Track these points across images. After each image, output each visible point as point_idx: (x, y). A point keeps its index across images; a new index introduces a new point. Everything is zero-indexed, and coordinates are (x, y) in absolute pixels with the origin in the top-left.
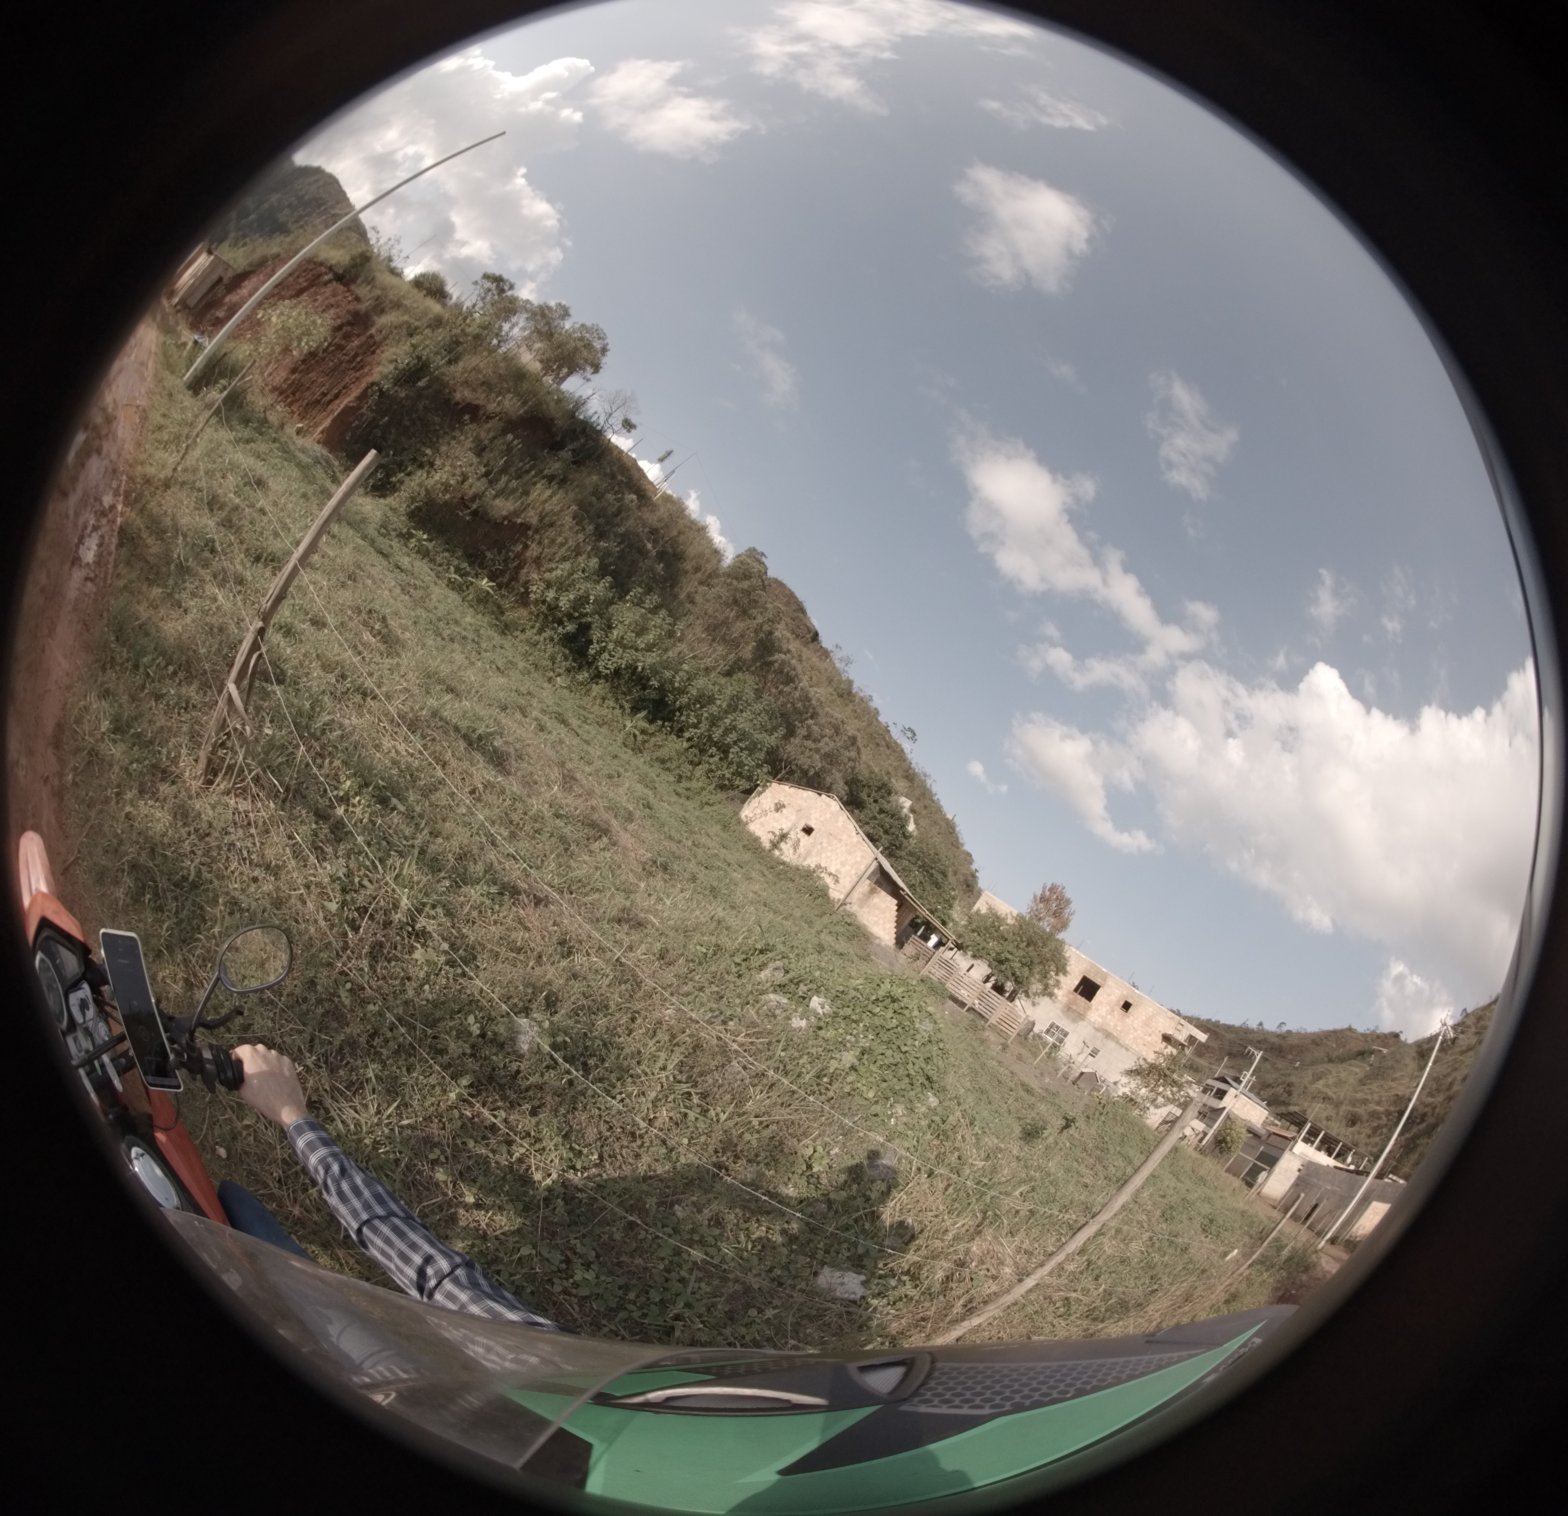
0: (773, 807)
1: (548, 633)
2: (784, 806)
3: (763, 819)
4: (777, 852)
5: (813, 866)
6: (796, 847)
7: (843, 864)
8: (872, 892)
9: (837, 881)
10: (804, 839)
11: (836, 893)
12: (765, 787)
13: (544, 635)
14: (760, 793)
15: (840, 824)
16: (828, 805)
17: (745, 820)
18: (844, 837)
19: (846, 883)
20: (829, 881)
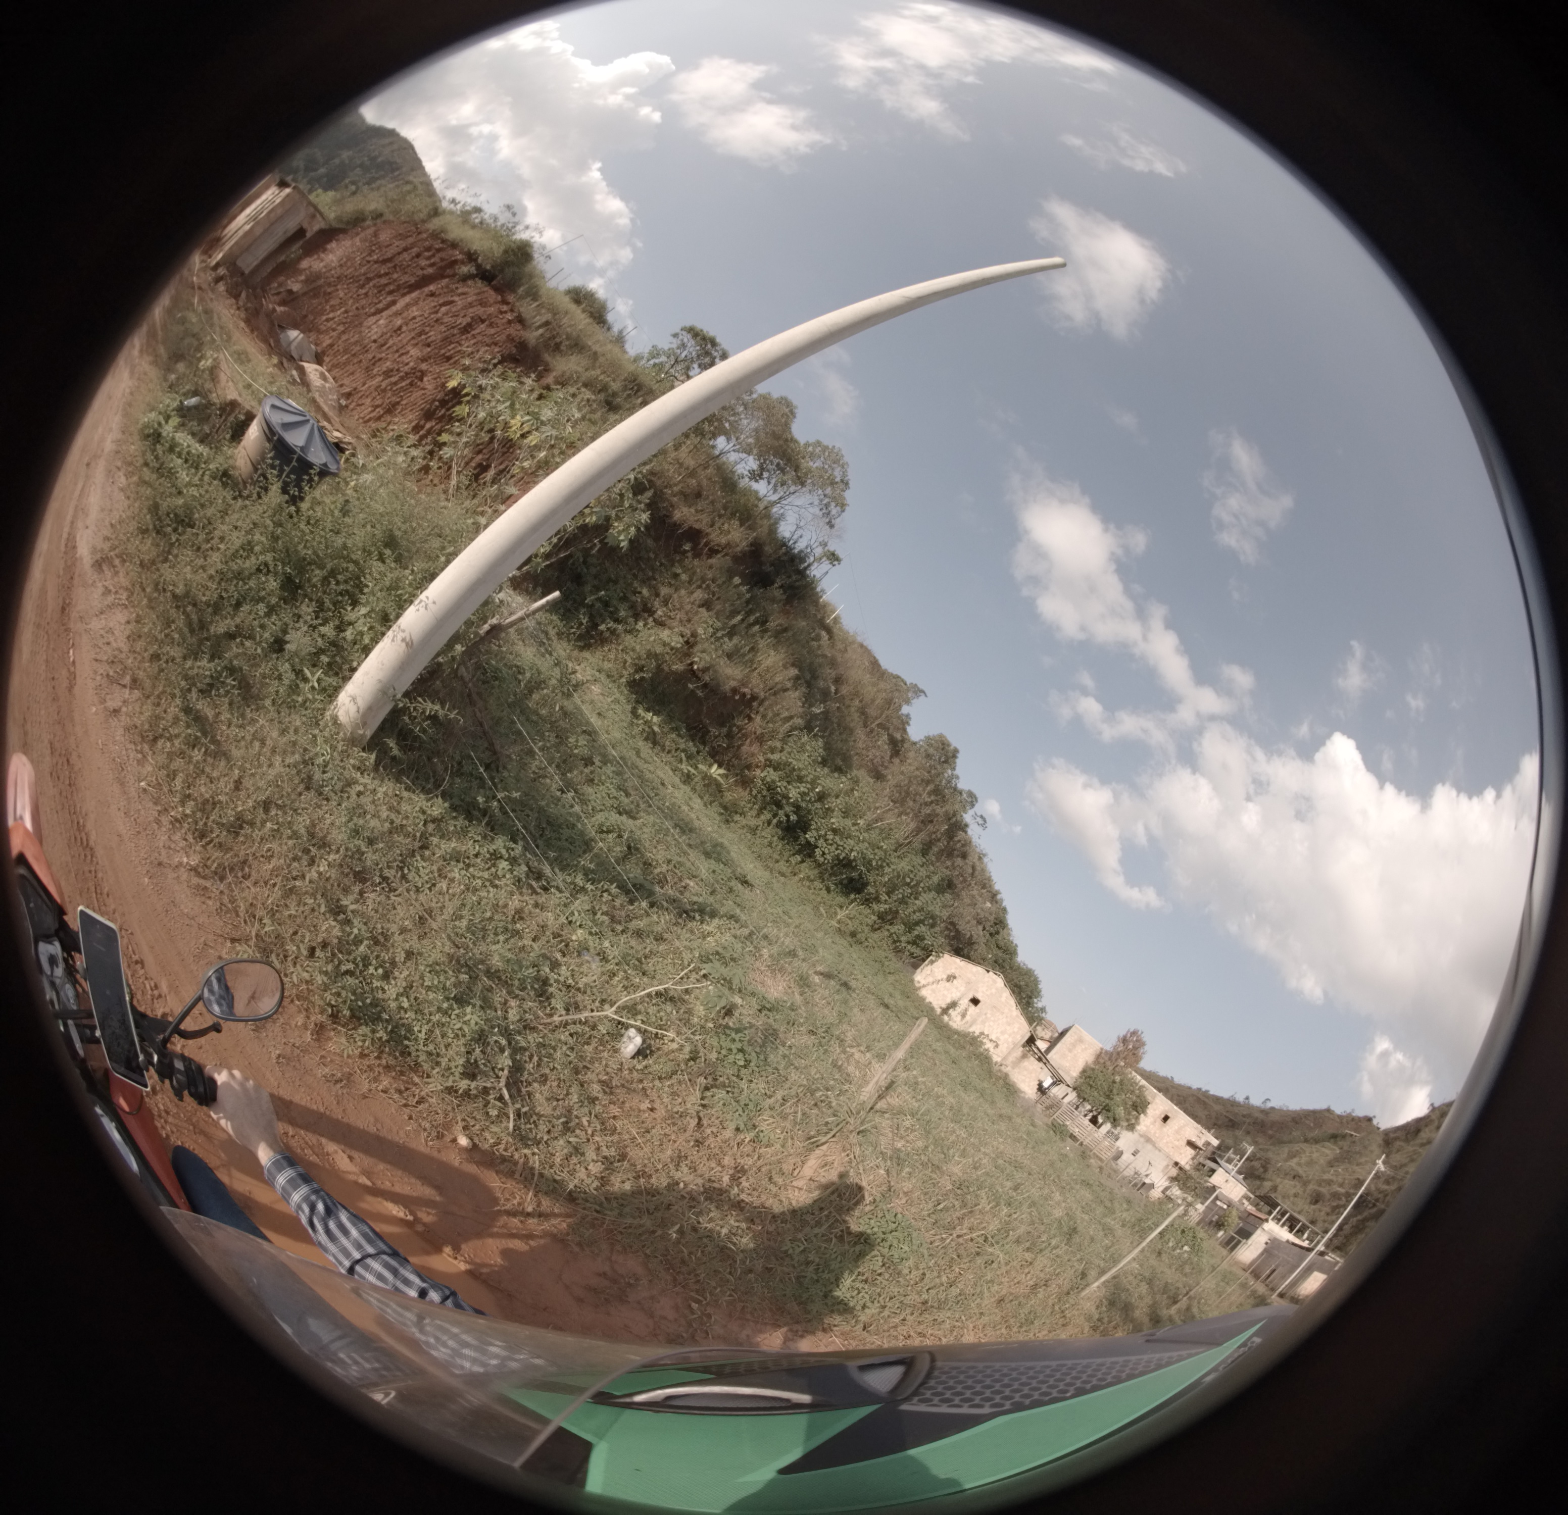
0: (945, 977)
1: (767, 815)
2: (955, 977)
3: (934, 986)
4: (946, 1018)
5: (977, 1033)
6: (964, 1016)
7: (1003, 1033)
8: (1024, 1056)
9: (997, 1046)
10: (972, 1007)
11: (996, 1058)
12: (938, 957)
13: (763, 817)
14: (932, 962)
15: (1003, 999)
16: (994, 982)
17: (917, 985)
18: (1006, 1011)
19: (1004, 1048)
20: (989, 1045)
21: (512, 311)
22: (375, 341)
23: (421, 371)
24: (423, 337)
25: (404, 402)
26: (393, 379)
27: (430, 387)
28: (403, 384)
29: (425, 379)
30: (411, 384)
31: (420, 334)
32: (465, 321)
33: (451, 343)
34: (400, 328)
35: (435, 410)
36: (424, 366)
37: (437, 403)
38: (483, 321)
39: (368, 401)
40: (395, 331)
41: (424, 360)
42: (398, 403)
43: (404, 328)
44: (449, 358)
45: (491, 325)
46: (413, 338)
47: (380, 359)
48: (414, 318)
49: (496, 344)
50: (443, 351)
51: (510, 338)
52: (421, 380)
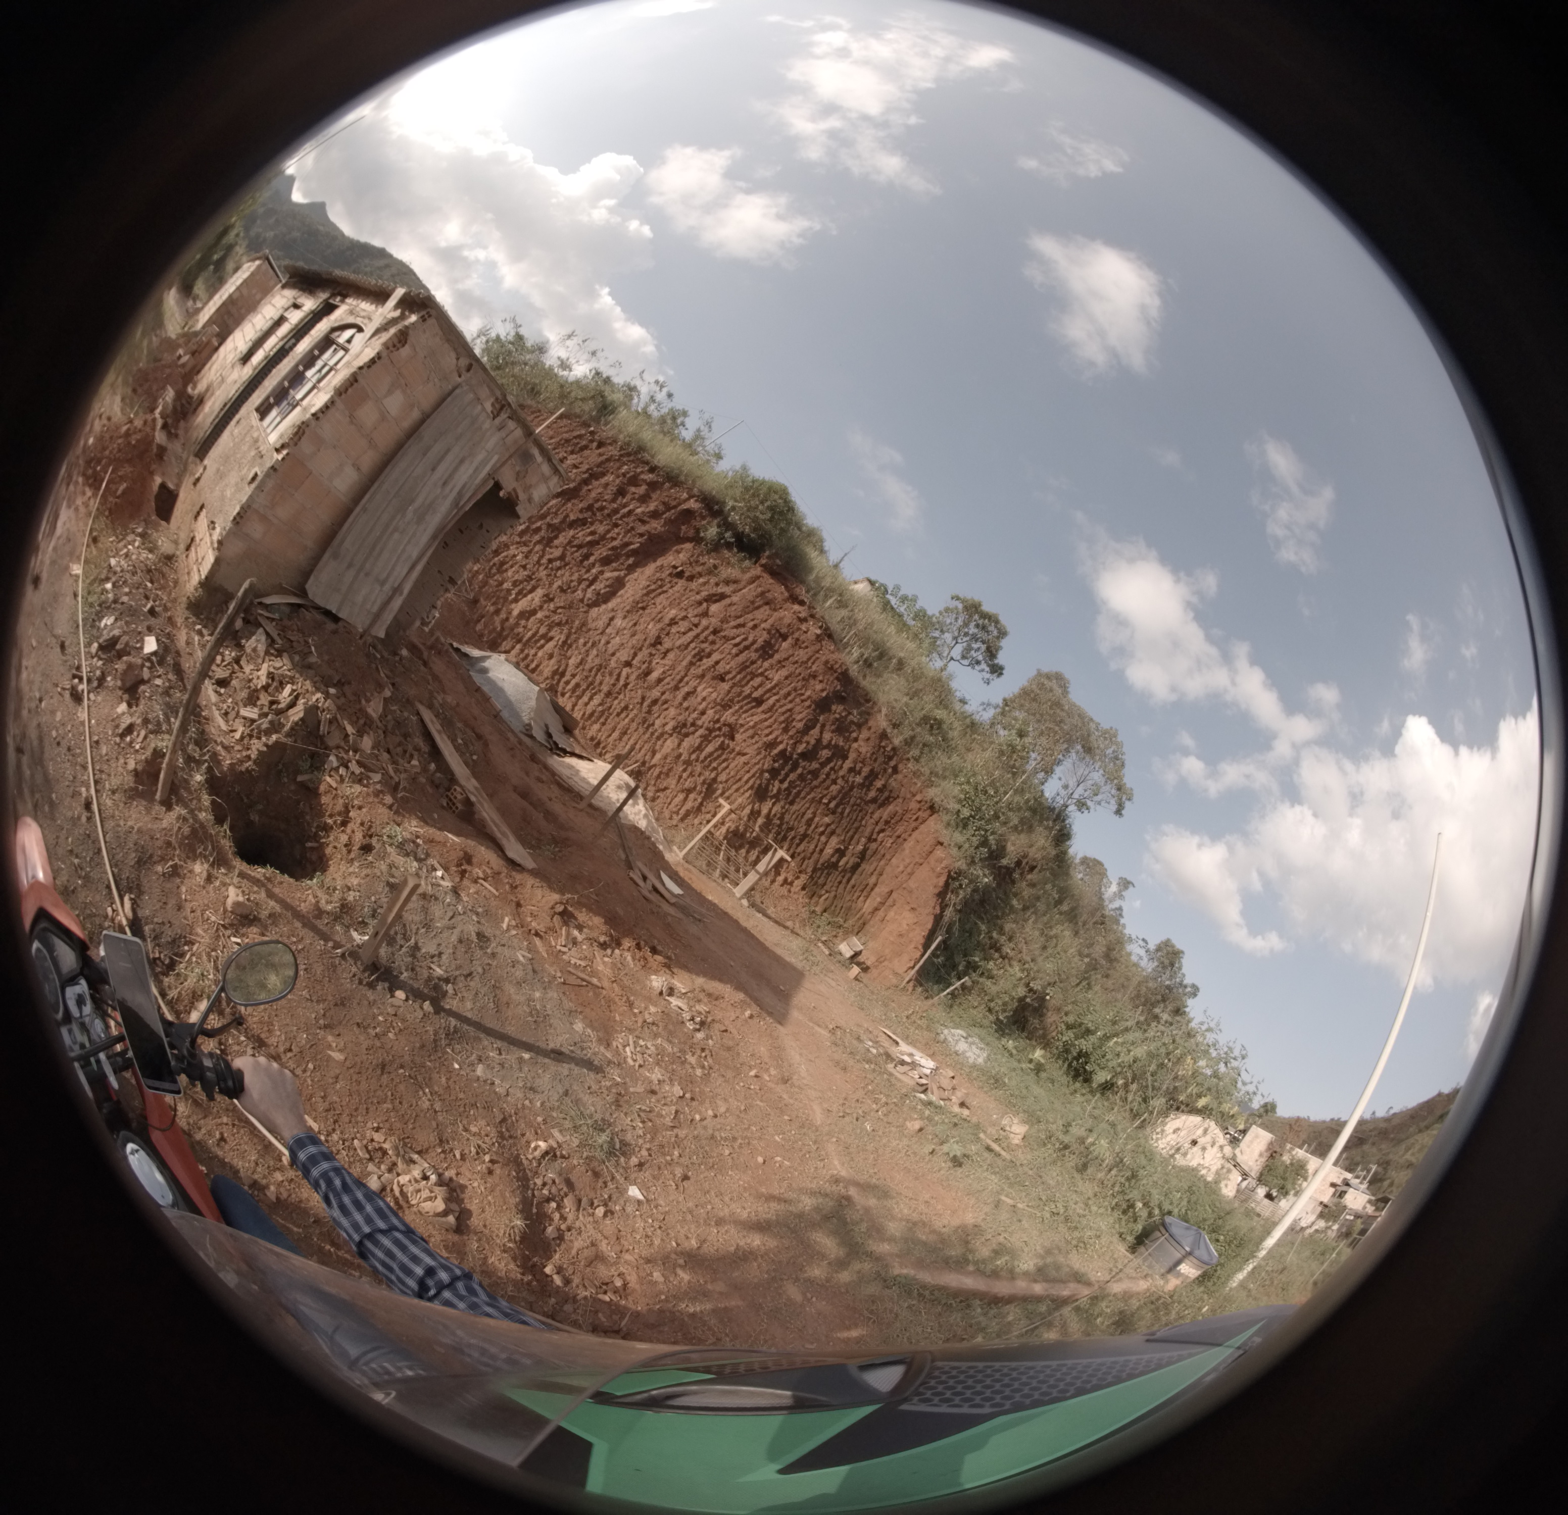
0: (1172, 1131)
2: (1180, 1129)
5: (1195, 1166)
6: (1185, 1155)
7: (1213, 1159)
9: (1209, 1171)
10: (1191, 1150)
15: (1214, 1135)
16: (1210, 1125)
18: (1216, 1141)
19: (1214, 1170)
21: (812, 616)
22: (628, 664)
23: (729, 725)
24: (707, 662)
25: (723, 777)
26: (693, 741)
27: (751, 751)
28: (710, 748)
29: (738, 737)
30: (722, 747)
31: (700, 656)
32: (762, 637)
33: (754, 676)
34: (658, 642)
35: (767, 785)
36: (728, 716)
37: (767, 775)
38: (784, 637)
39: (672, 782)
40: (653, 645)
41: (726, 706)
42: (714, 780)
43: (667, 643)
44: (759, 702)
45: (797, 643)
46: (691, 664)
47: (655, 702)
48: (673, 622)
49: (814, 677)
50: (747, 690)
51: (829, 668)
52: (732, 738)
